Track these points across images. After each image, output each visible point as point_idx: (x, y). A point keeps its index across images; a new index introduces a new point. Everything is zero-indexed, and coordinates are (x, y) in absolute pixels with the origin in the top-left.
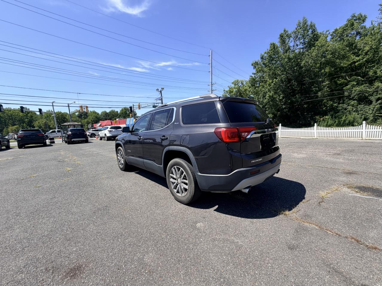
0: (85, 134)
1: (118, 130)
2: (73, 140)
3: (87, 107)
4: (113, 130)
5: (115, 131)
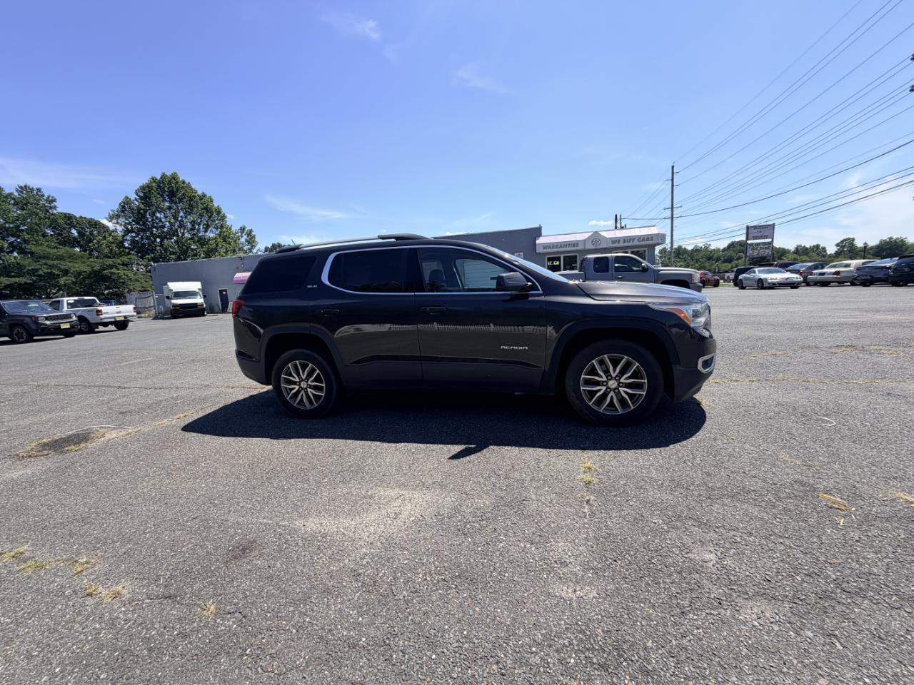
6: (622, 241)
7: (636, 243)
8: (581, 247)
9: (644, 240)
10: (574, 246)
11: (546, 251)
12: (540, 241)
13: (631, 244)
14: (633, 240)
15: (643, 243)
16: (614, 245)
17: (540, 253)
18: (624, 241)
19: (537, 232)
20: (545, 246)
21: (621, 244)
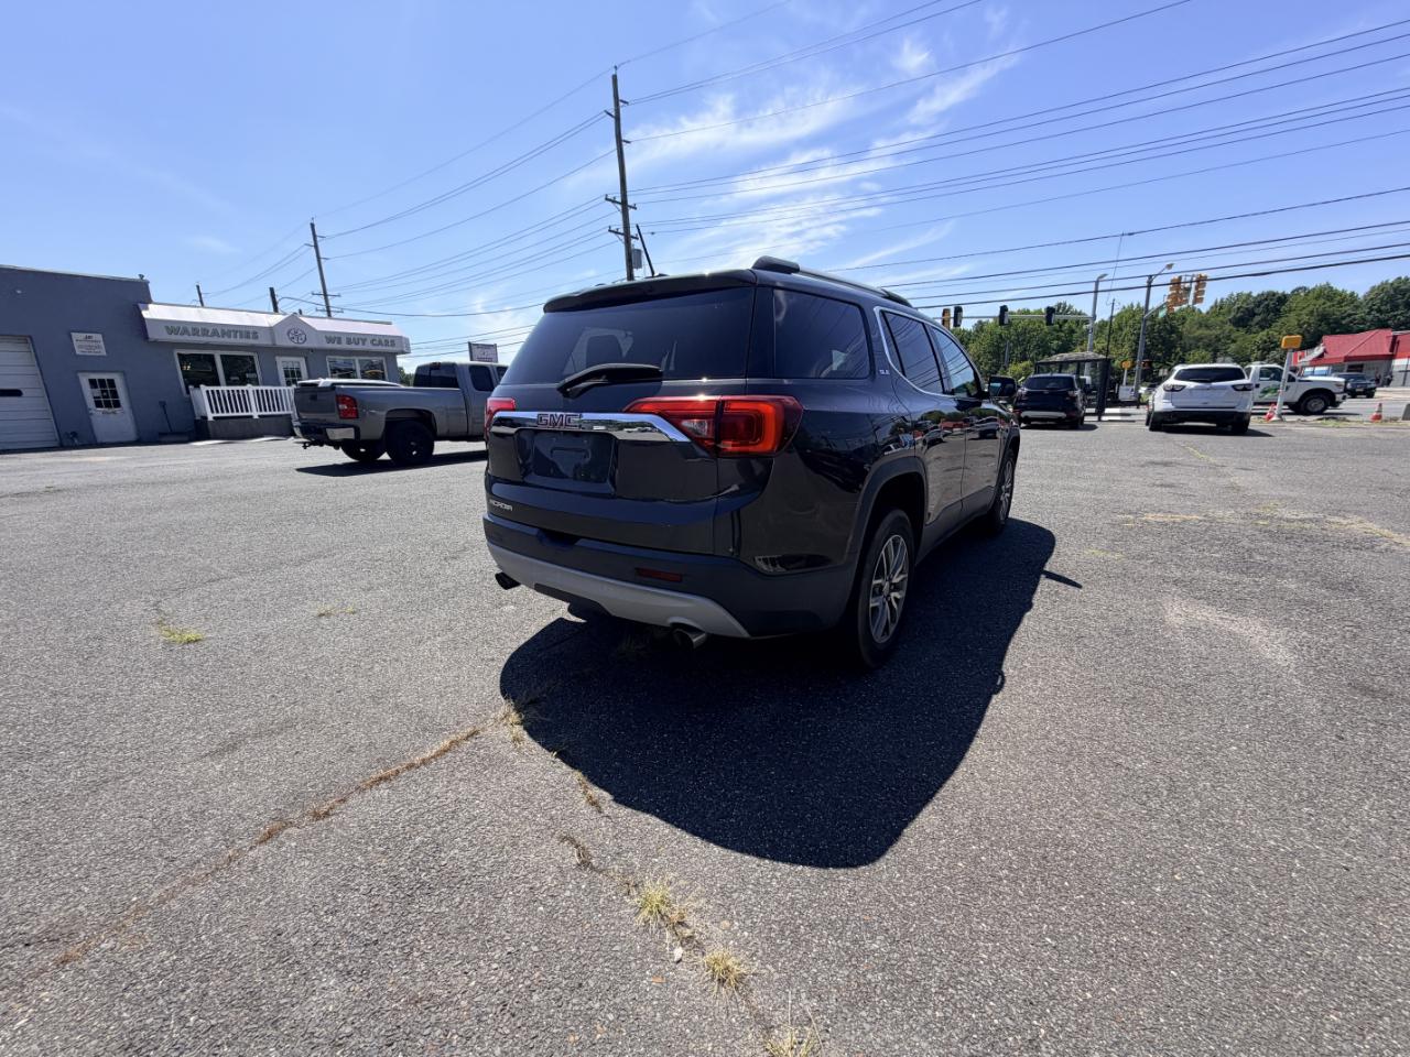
0: (1068, 395)
1: (1214, 384)
2: (1024, 414)
3: (1201, 281)
4: (1191, 385)
5: (1196, 389)
6: (344, 340)
7: (368, 346)
8: (263, 341)
9: (380, 343)
10: (248, 337)
11: (174, 338)
12: (151, 313)
13: (360, 347)
14: (364, 341)
15: (380, 348)
16: (330, 346)
17: (157, 343)
18: (349, 342)
19: (137, 292)
20: (172, 327)
21: (344, 346)
